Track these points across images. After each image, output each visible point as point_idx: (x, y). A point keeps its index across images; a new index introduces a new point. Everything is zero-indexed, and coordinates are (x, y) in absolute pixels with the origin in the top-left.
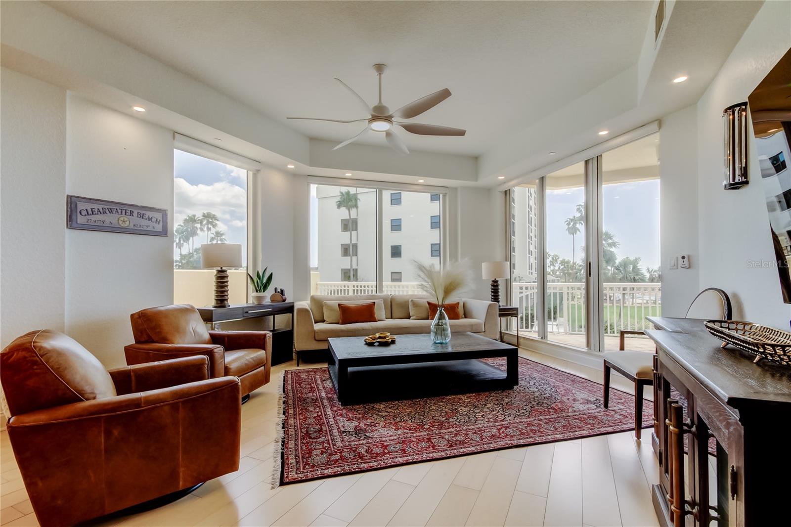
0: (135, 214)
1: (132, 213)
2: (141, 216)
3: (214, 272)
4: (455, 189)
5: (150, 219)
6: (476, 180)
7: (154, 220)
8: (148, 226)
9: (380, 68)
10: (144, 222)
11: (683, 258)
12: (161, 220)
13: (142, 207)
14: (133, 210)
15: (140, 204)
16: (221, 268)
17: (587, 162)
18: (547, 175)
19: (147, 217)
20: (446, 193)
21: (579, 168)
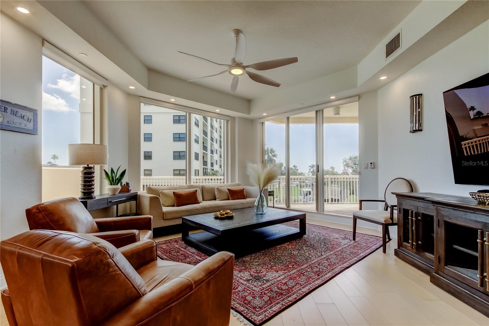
0: (9, 111)
1: (5, 110)
2: (15, 114)
3: (81, 168)
4: (233, 118)
5: (23, 117)
6: (249, 114)
7: (26, 118)
8: (20, 124)
9: (238, 32)
10: (17, 120)
11: (371, 163)
12: (32, 119)
13: (15, 105)
14: (7, 107)
15: (13, 102)
16: (88, 165)
17: (317, 112)
18: (290, 117)
19: (19, 114)
20: (228, 120)
21: (313, 114)
